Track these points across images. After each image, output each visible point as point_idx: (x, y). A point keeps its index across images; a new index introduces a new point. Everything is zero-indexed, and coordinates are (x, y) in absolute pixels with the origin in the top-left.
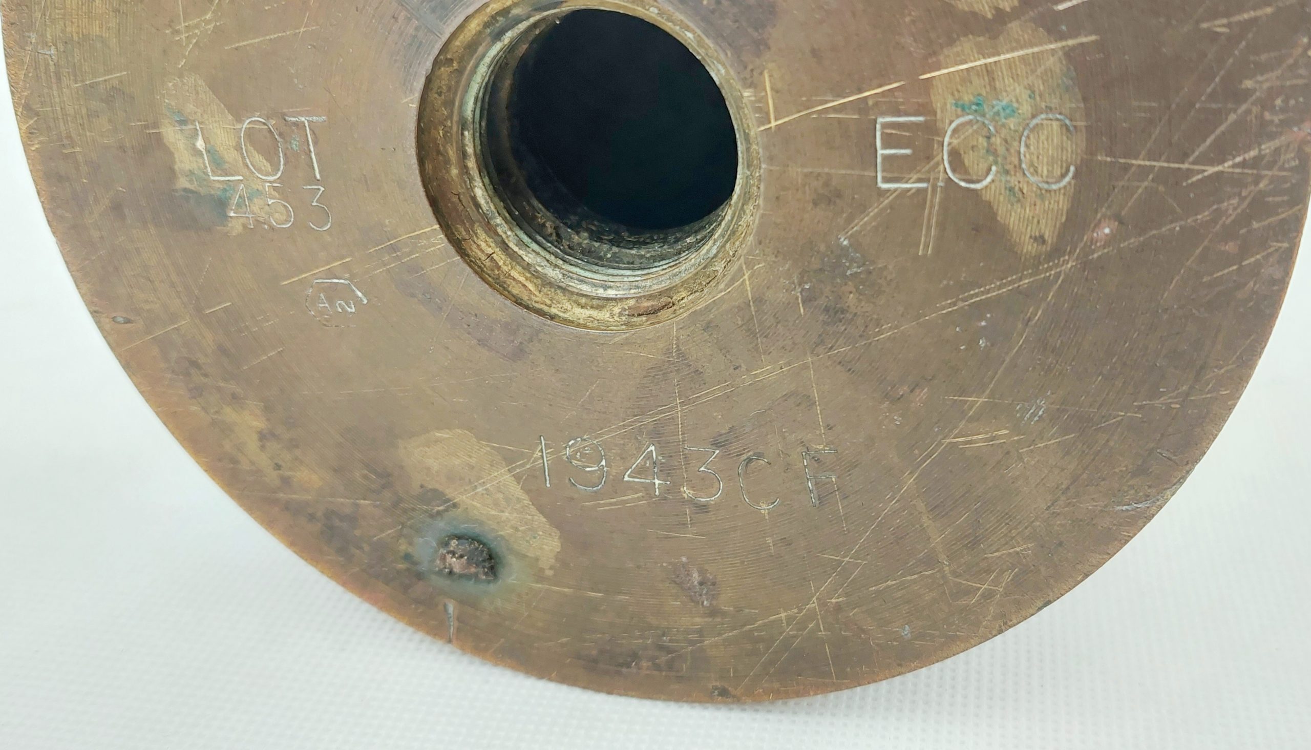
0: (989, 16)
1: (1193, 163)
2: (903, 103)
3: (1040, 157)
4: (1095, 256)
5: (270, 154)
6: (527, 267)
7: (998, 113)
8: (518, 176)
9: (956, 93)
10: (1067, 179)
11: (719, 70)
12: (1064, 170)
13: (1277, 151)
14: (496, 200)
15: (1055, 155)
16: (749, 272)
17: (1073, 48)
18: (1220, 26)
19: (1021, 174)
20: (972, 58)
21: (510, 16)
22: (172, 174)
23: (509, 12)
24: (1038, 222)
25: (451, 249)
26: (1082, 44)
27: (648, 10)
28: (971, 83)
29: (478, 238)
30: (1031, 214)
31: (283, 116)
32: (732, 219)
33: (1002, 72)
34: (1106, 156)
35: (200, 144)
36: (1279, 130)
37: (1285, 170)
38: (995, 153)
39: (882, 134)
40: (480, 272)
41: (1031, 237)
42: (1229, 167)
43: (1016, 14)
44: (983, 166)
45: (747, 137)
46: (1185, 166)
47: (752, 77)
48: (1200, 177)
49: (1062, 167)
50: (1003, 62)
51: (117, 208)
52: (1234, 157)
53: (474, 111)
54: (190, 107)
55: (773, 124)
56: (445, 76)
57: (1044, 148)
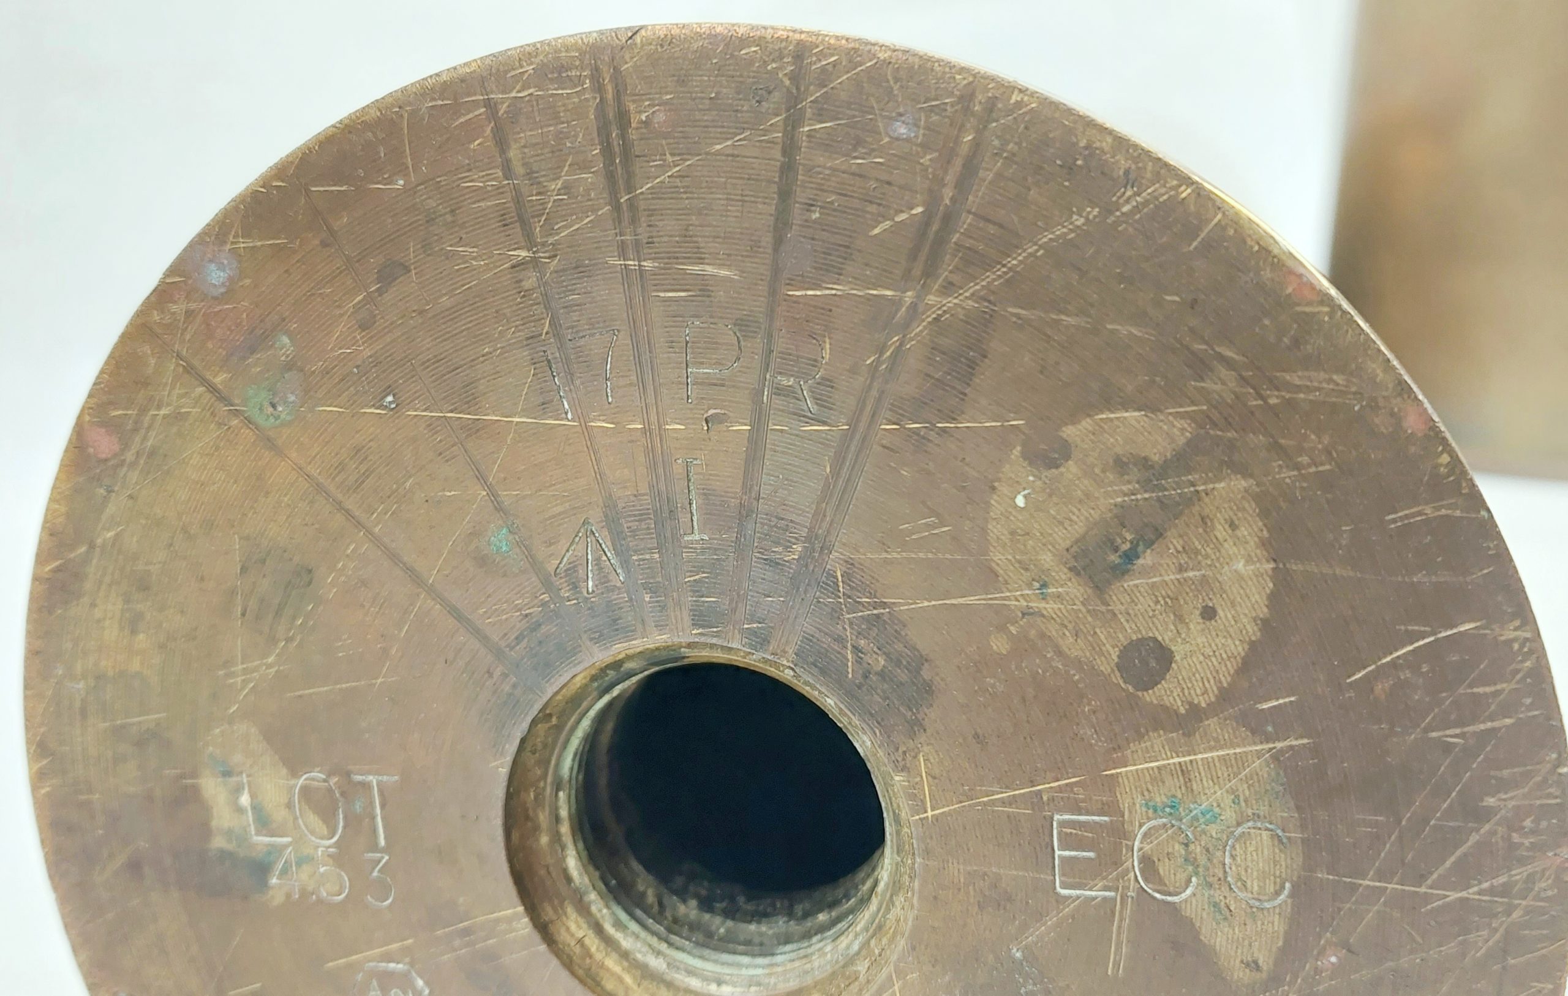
0: (1182, 711)
1: (1431, 888)
2: (1083, 801)
3: (1249, 871)
4: (1321, 988)
5: (328, 816)
6: (625, 955)
7: (1196, 818)
8: (616, 832)
9: (1146, 793)
10: (1282, 897)
11: (864, 742)
12: (1278, 887)
13: (1530, 879)
14: (591, 869)
15: (1267, 869)
16: (900, 982)
17: (1281, 751)
18: (1451, 735)
19: (1228, 889)
20: (1164, 756)
21: (622, 669)
22: (205, 831)
23: (621, 666)
24: (1250, 945)
25: (536, 937)
26: (1291, 747)
27: (783, 671)
28: (1163, 782)
29: (567, 918)
30: (1241, 936)
31: (348, 774)
32: (879, 910)
33: (1200, 774)
34: (1328, 874)
35: (245, 800)
36: (1531, 854)
37: (1542, 900)
38: (1195, 863)
39: (1059, 833)
40: (568, 963)
41: (1242, 962)
42: (1474, 894)
43: (1213, 709)
44: (1182, 876)
45: (897, 820)
46: (1423, 890)
47: (904, 760)
48: (1440, 903)
49: (1275, 883)
50: (1200, 763)
51: (134, 867)
52: (1480, 883)
53: (572, 769)
54: (237, 758)
55: (930, 813)
56: (542, 733)
57: (1253, 861)
